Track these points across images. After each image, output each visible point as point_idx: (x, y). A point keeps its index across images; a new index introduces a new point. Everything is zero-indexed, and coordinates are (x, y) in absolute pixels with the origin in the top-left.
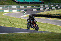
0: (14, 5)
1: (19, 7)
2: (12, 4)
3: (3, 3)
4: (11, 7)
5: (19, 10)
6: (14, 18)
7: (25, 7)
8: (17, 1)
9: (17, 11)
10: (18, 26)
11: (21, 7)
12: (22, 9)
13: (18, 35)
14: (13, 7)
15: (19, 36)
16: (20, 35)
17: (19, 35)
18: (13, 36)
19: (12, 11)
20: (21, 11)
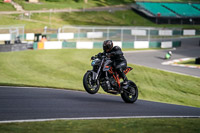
0: (141, 25)
1: (157, 33)
2: (133, 24)
3: (103, 18)
4: (130, 31)
5: (155, 44)
6: (141, 69)
7: (175, 33)
8: (149, 15)
9: (151, 46)
10: (151, 94)
11: (162, 32)
12: (166, 39)
13: (154, 125)
14: (136, 31)
15: (156, 127)
16: (162, 125)
17: (158, 125)
18: (136, 127)
19: (133, 45)
20: (162, 46)
